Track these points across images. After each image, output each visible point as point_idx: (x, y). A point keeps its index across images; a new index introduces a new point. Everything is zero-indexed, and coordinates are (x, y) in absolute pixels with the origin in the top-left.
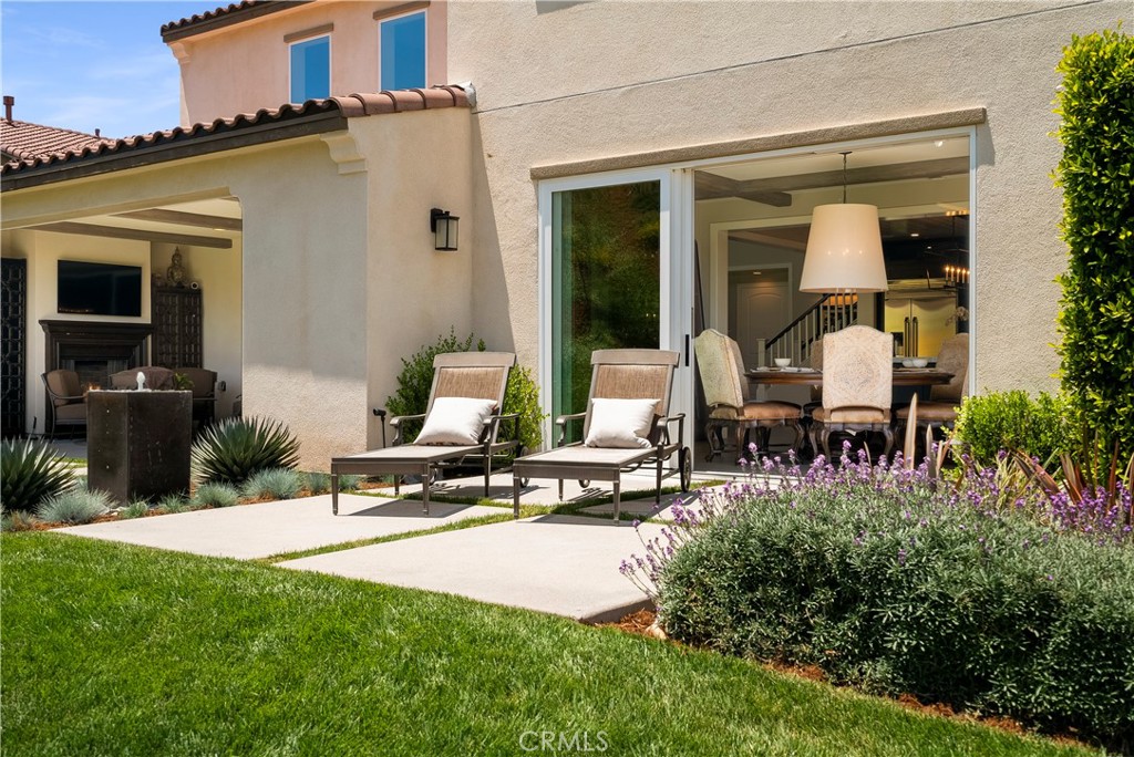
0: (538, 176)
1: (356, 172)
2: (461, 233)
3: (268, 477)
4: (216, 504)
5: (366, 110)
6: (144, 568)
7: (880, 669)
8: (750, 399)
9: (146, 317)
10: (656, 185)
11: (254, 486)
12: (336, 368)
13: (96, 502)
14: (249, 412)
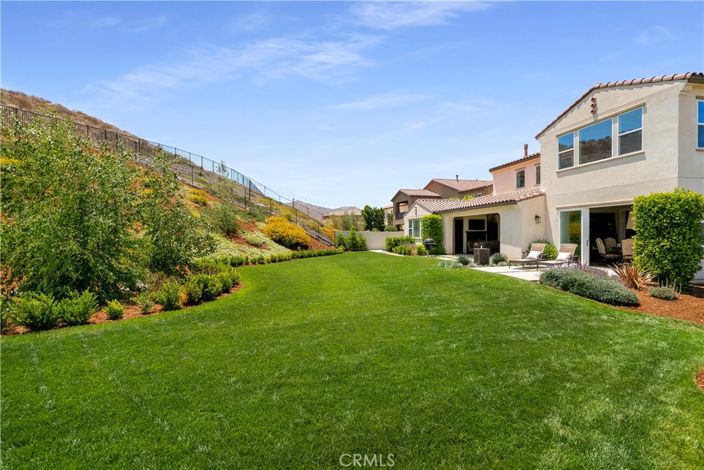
0: (557, 209)
1: (519, 211)
2: (542, 220)
3: (501, 263)
4: (492, 266)
5: (521, 200)
6: (480, 272)
7: (559, 287)
8: (607, 253)
9: (486, 230)
10: (580, 211)
11: (499, 264)
12: (515, 245)
13: (475, 265)
14: (501, 252)
